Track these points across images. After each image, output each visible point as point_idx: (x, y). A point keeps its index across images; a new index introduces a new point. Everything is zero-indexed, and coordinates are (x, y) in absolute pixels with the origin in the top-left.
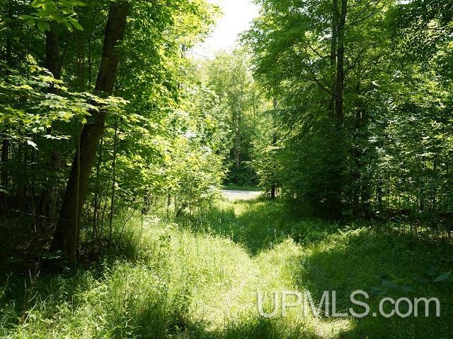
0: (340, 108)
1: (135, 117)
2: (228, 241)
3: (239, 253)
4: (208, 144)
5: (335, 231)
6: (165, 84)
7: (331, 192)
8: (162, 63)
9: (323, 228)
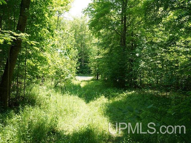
0: (124, 42)
1: (33, 43)
2: (77, 97)
3: (81, 102)
4: (68, 55)
5: (122, 93)
6: (48, 29)
7: (121, 77)
8: (46, 20)
9: (117, 92)
